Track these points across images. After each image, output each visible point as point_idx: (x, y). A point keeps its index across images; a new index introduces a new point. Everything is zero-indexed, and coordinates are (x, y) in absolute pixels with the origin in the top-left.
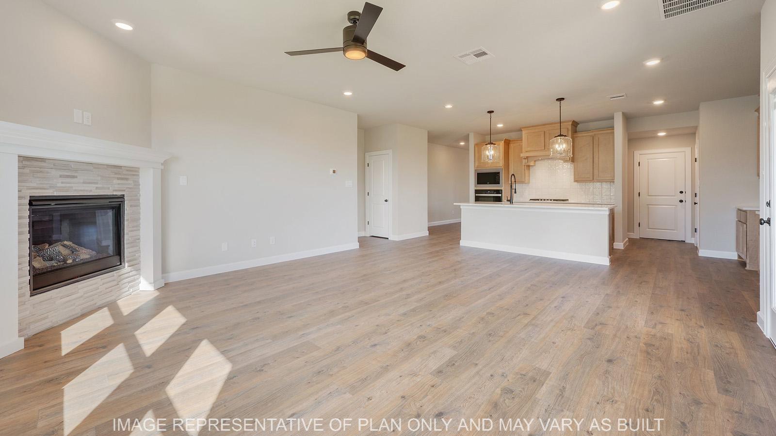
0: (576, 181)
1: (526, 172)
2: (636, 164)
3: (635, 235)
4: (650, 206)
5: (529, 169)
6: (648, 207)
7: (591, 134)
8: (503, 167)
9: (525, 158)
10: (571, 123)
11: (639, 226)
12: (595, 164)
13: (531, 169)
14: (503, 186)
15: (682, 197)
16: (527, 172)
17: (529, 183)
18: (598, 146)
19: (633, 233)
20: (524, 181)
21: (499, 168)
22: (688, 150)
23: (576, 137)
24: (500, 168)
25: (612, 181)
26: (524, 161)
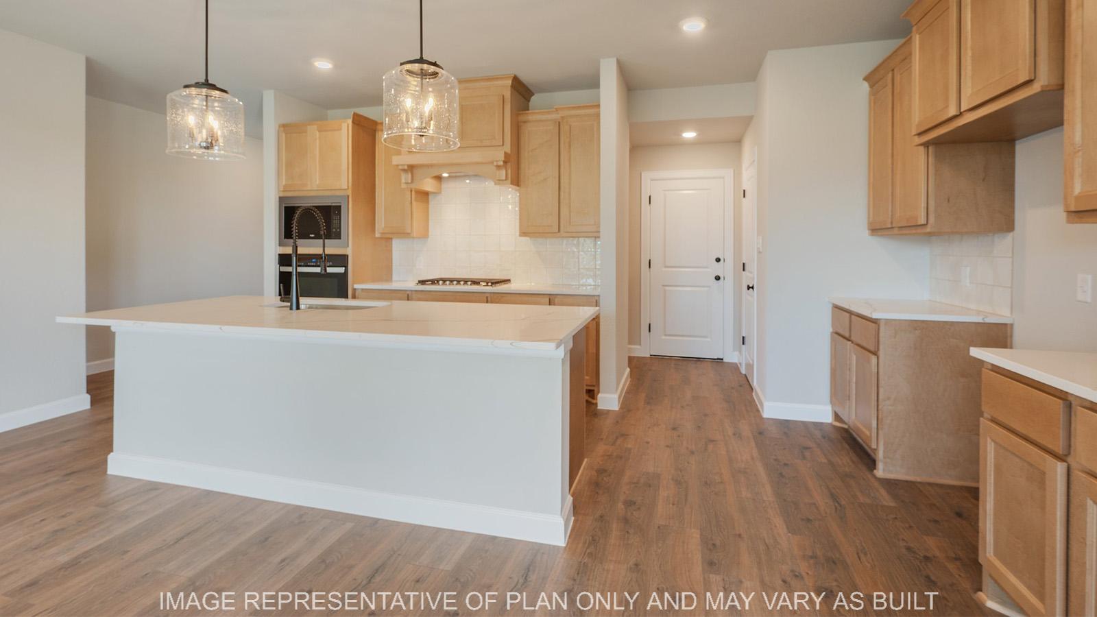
0: (523, 233)
1: (414, 210)
2: (645, 200)
3: (642, 351)
4: (667, 288)
5: (427, 202)
6: (665, 291)
7: (554, 116)
8: (349, 192)
9: (404, 170)
10: (509, 82)
11: (650, 331)
12: (562, 193)
13: (433, 201)
14: (351, 244)
15: (718, 269)
16: (417, 207)
17: (425, 235)
18: (570, 146)
19: (638, 347)
20: (409, 231)
21: (338, 193)
22: (728, 173)
23: (525, 122)
24: (342, 193)
25: (596, 235)
26: (406, 178)
